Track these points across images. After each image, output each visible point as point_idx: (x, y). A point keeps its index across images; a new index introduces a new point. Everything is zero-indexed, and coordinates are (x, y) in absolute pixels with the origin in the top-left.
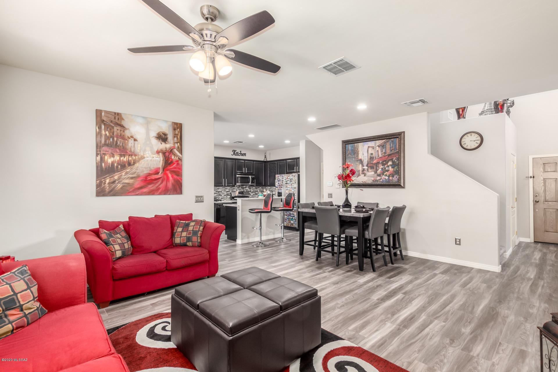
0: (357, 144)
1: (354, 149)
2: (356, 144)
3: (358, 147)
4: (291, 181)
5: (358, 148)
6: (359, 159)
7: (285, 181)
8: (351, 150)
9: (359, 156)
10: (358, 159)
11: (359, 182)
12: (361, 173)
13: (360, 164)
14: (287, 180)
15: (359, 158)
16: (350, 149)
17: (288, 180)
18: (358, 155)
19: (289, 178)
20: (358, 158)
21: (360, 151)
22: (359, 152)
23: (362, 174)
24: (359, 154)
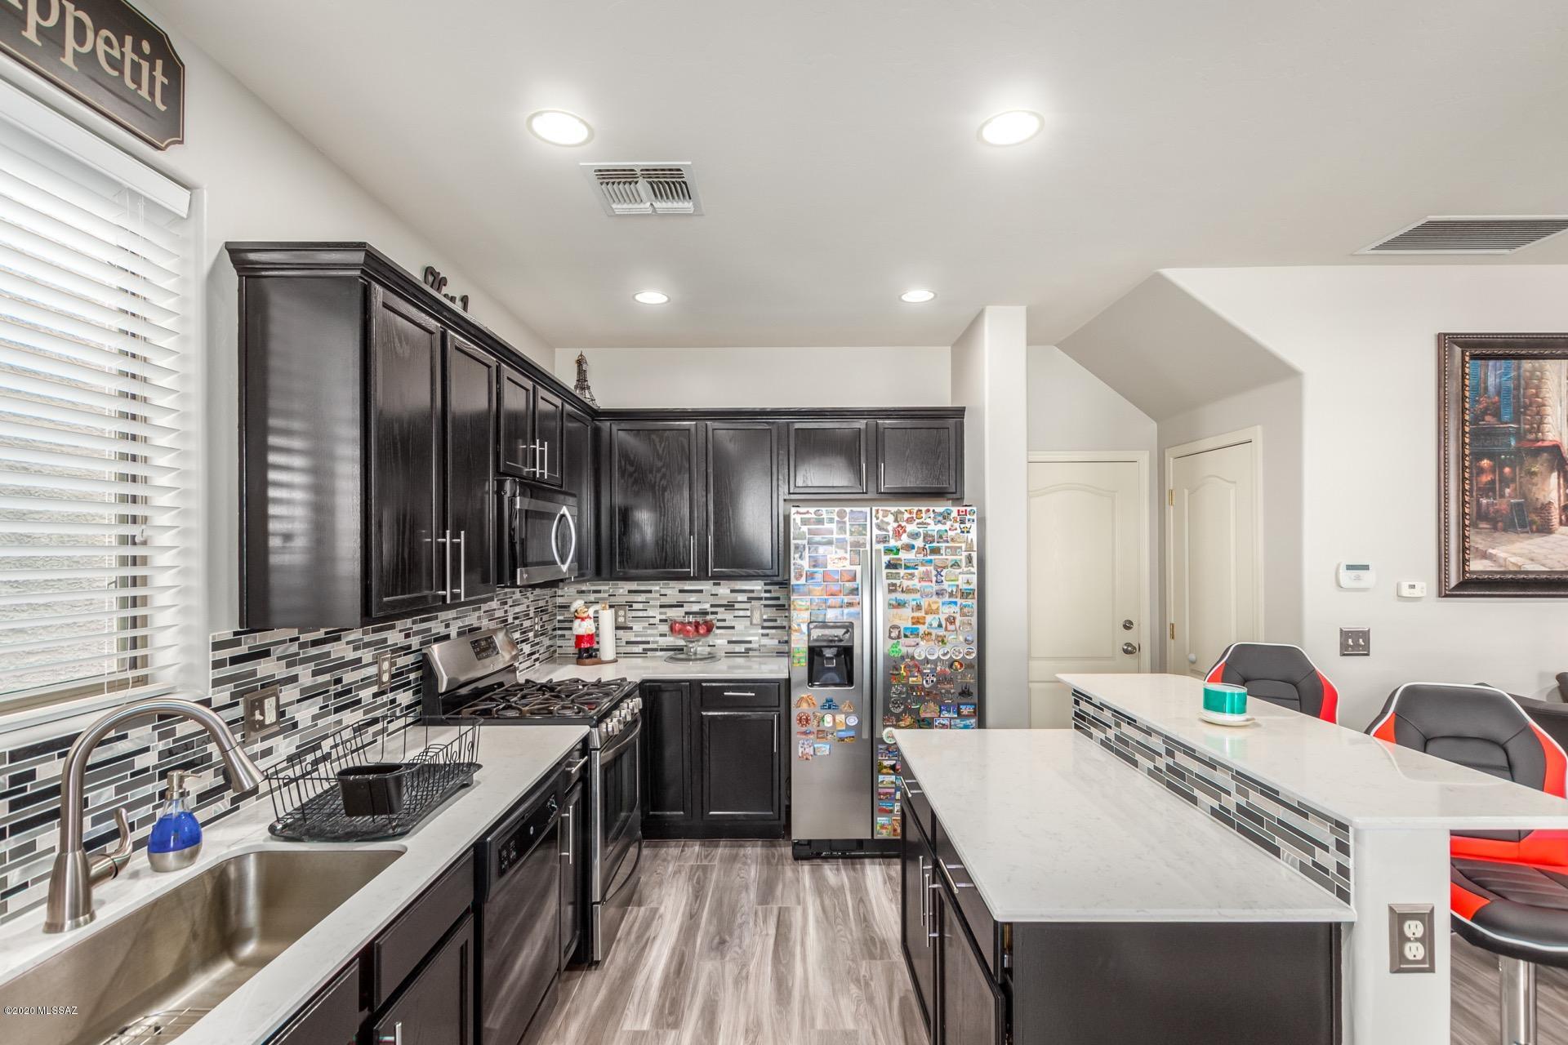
0: (1537, 363)
1: (1517, 388)
2: (1527, 365)
3: (1540, 379)
4: (936, 551)
5: (1538, 388)
6: (1546, 444)
7: (881, 547)
8: (1499, 393)
9: (1547, 427)
10: (1539, 444)
11: (1543, 565)
12: (1555, 521)
13: (1552, 471)
14: (893, 543)
15: (1543, 440)
16: (1491, 389)
17: (905, 539)
18: (1541, 423)
19: (911, 528)
20: (1537, 440)
21: (1549, 402)
22: (1548, 410)
23: (1561, 523)
24: (1548, 419)
